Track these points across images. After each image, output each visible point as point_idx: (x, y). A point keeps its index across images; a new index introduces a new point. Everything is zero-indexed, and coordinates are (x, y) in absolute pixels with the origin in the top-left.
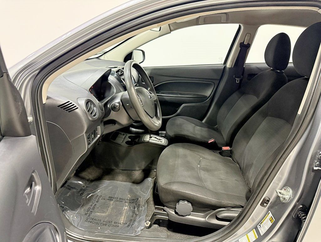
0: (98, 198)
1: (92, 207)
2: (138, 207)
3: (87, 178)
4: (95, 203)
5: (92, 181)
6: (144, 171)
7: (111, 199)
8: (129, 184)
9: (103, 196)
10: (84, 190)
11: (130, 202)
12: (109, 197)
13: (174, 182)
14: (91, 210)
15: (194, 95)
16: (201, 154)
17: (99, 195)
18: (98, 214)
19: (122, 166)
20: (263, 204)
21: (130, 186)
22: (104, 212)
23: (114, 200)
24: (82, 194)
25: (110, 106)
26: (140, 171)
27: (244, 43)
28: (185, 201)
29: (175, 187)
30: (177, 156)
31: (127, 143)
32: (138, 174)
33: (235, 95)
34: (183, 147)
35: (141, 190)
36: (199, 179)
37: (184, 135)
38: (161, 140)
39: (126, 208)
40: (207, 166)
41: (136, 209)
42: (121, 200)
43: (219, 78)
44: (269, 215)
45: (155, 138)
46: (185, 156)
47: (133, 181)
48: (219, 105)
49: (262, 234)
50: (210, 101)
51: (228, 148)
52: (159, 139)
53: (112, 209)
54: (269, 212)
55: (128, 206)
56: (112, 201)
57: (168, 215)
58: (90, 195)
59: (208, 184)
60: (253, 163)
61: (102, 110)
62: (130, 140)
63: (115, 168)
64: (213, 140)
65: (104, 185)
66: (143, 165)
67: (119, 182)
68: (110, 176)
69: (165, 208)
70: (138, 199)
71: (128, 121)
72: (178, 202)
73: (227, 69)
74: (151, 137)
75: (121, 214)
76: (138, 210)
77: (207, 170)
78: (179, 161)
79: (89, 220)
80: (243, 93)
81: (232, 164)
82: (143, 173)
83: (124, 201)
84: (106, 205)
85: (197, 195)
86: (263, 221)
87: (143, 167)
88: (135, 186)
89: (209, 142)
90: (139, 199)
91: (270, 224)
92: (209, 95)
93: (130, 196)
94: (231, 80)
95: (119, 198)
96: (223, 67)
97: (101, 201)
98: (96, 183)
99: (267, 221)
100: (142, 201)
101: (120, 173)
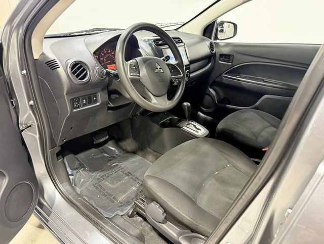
0: (119, 169)
1: (107, 175)
3: (125, 148)
4: (113, 173)
5: (128, 152)
7: (129, 174)
9: (124, 169)
10: (115, 158)
12: (128, 172)
14: (105, 177)
17: (122, 167)
18: (107, 184)
22: (113, 184)
23: (130, 176)
24: (110, 160)
28: (158, 204)
38: (199, 131)
39: (134, 188)
42: (136, 179)
45: (194, 126)
52: (198, 129)
53: (122, 184)
55: (137, 187)
56: (128, 177)
65: (134, 160)
67: (148, 162)
69: (145, 203)
74: (189, 124)
75: (125, 192)
78: (190, 158)
79: (96, 185)
83: (137, 181)
84: (120, 178)
95: (135, 177)
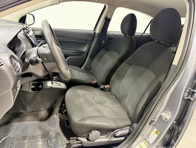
0: (11, 140)
2: (51, 140)
4: (11, 145)
6: (48, 110)
7: (24, 138)
8: (37, 122)
9: (16, 137)
11: (42, 137)
12: (22, 137)
13: (86, 118)
15: (76, 50)
16: (92, 92)
17: (12, 137)
19: (29, 109)
20: (151, 124)
21: (38, 123)
23: (27, 138)
25: (28, 61)
26: (45, 111)
27: (108, 18)
29: (88, 122)
30: (78, 96)
31: (33, 89)
32: (43, 113)
33: (102, 51)
34: (81, 89)
35: (49, 124)
36: (99, 111)
37: (76, 79)
38: (61, 85)
39: (40, 143)
40: (99, 100)
41: (49, 142)
42: (33, 137)
43: (91, 39)
44: (154, 130)
45: (56, 83)
46: (84, 95)
47: (40, 119)
48: (92, 57)
49: (151, 143)
50: (86, 55)
51: (108, 86)
52: (59, 84)
53: (28, 147)
54: (154, 127)
55: (41, 141)
56: (26, 140)
57: (81, 143)
58: (3, 139)
59: (106, 113)
60: (127, 95)
61: (22, 65)
62: (34, 87)
63: (23, 111)
64: (96, 81)
65: (15, 128)
66: (48, 105)
67: (27, 122)
68: (19, 119)
69: (79, 138)
70: (48, 134)
71: (45, 73)
72: (90, 132)
73: (97, 34)
74: (52, 83)
76: (51, 142)
77: (100, 103)
78: (82, 100)
80: (107, 50)
81: (111, 96)
82: (48, 112)
83: (37, 137)
84: (21, 144)
85: (105, 124)
86: (150, 134)
87: (48, 107)
88: (43, 123)
89: (93, 83)
90: (50, 133)
91: (156, 136)
92: (85, 51)
93: (41, 132)
94: (99, 41)
95: (31, 136)
96: (94, 33)
97: (16, 142)
98: (6, 127)
99: (153, 134)
100: (52, 134)
101: (27, 115)
